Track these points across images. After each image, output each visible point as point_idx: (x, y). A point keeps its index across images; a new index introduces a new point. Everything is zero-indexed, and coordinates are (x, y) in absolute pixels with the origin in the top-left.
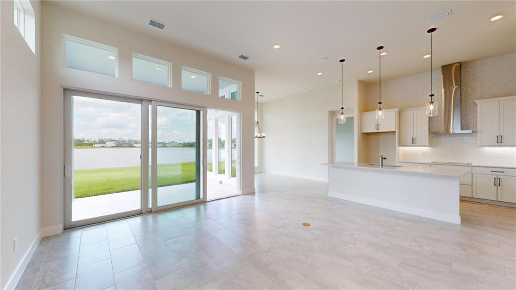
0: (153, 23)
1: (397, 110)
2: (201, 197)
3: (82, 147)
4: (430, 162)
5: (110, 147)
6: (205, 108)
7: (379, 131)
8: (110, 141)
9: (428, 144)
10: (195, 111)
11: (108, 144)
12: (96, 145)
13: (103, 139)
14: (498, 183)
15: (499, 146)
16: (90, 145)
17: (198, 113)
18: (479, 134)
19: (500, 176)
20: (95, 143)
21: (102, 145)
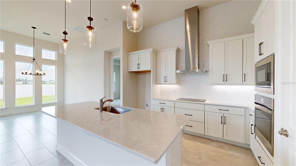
1: (151, 50)
4: (175, 99)
7: (140, 70)
9: (175, 82)
14: (224, 121)
15: (225, 84)
18: (210, 73)
19: (226, 114)
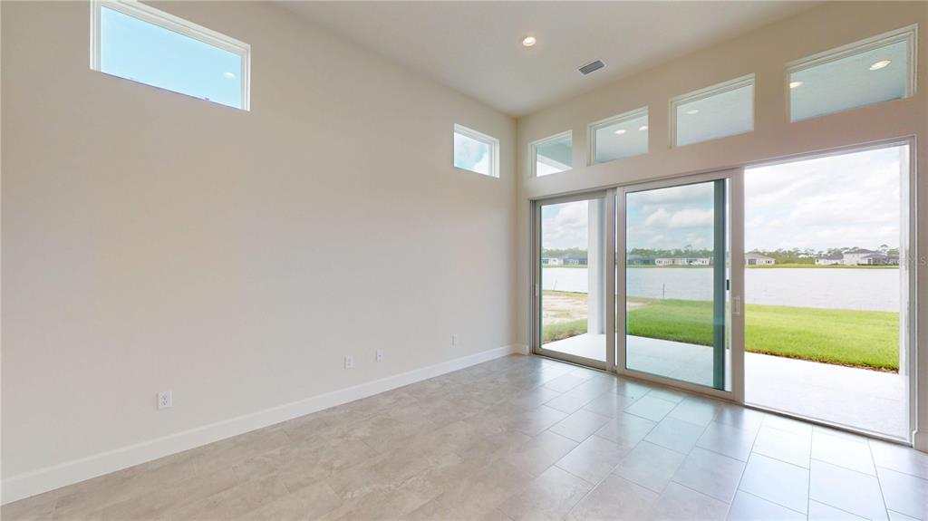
0: (585, 70)
2: (728, 387)
3: (792, 265)
5: (852, 267)
6: (736, 170)
8: (855, 252)
10: (713, 183)
11: (848, 259)
12: (821, 262)
13: (839, 248)
16: (809, 261)
17: (720, 184)
20: (820, 256)
21: (834, 262)
